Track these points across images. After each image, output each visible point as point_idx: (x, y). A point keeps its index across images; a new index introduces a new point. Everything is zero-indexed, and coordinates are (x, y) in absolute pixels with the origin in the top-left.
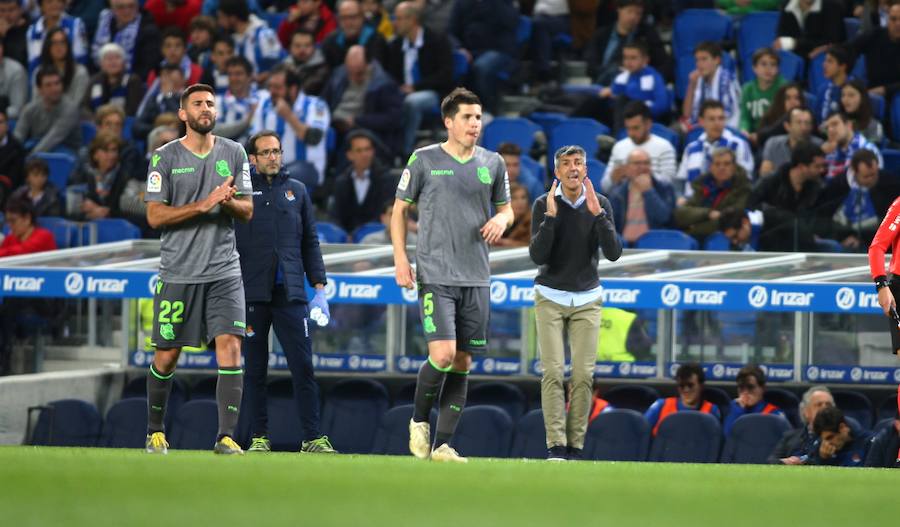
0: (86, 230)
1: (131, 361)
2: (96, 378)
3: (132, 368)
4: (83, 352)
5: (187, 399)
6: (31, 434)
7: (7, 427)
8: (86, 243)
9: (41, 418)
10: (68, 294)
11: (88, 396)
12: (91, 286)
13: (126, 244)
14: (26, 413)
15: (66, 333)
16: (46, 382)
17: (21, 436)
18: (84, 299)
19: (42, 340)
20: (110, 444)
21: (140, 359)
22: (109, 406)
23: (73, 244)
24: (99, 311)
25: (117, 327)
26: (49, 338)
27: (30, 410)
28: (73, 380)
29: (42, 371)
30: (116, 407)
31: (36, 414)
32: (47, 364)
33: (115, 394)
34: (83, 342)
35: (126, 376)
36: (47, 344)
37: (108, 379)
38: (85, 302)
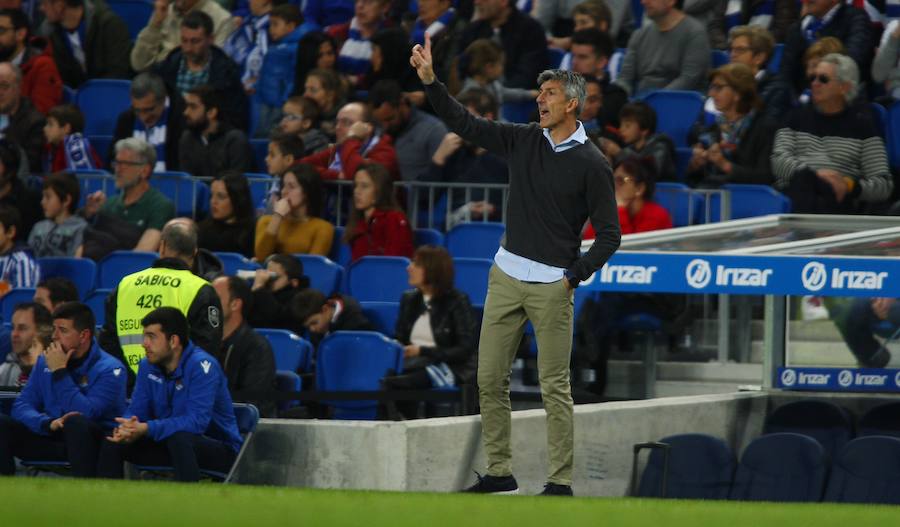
0: (716, 198)
1: (777, 382)
2: (729, 404)
3: (778, 391)
4: (711, 369)
5: (854, 435)
6: (638, 481)
7: (605, 471)
8: (715, 219)
9: (652, 459)
10: (691, 287)
11: (718, 429)
12: (722, 278)
13: (772, 220)
14: (632, 454)
15: (688, 343)
16: (659, 409)
17: (624, 484)
18: (712, 295)
19: (653, 351)
20: (747, 496)
21: (789, 379)
22: (746, 442)
23: (698, 221)
24: (733, 313)
25: (758, 335)
26: (664, 349)
27: (637, 448)
28: (696, 407)
29: (654, 396)
30: (755, 444)
31: (645, 454)
32: (660, 386)
33: (755, 426)
34: (709, 356)
35: (769, 401)
36: (660, 359)
37: (745, 406)
38: (715, 299)
